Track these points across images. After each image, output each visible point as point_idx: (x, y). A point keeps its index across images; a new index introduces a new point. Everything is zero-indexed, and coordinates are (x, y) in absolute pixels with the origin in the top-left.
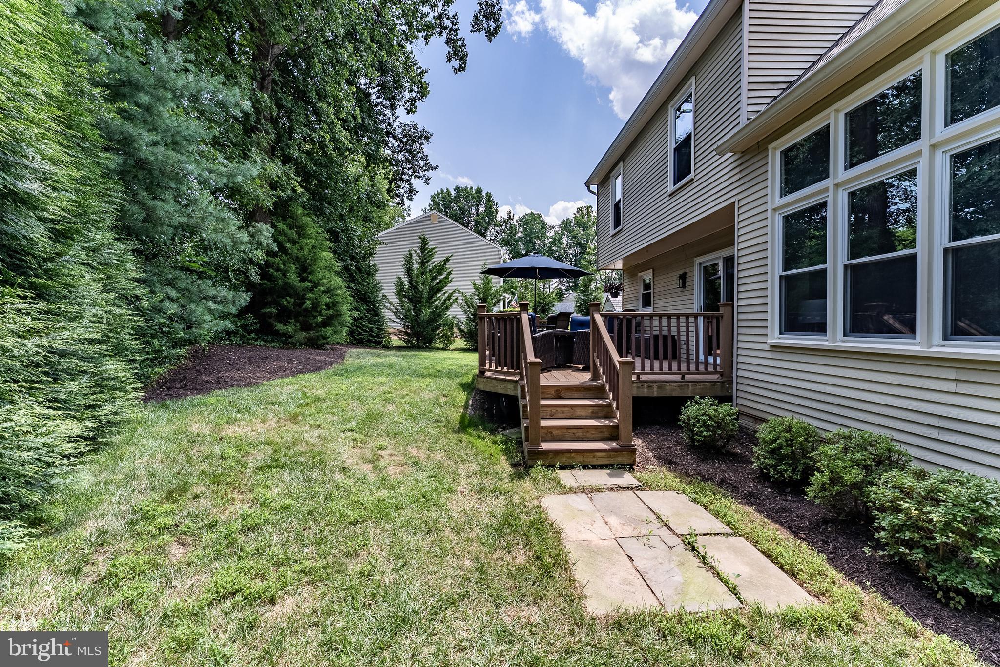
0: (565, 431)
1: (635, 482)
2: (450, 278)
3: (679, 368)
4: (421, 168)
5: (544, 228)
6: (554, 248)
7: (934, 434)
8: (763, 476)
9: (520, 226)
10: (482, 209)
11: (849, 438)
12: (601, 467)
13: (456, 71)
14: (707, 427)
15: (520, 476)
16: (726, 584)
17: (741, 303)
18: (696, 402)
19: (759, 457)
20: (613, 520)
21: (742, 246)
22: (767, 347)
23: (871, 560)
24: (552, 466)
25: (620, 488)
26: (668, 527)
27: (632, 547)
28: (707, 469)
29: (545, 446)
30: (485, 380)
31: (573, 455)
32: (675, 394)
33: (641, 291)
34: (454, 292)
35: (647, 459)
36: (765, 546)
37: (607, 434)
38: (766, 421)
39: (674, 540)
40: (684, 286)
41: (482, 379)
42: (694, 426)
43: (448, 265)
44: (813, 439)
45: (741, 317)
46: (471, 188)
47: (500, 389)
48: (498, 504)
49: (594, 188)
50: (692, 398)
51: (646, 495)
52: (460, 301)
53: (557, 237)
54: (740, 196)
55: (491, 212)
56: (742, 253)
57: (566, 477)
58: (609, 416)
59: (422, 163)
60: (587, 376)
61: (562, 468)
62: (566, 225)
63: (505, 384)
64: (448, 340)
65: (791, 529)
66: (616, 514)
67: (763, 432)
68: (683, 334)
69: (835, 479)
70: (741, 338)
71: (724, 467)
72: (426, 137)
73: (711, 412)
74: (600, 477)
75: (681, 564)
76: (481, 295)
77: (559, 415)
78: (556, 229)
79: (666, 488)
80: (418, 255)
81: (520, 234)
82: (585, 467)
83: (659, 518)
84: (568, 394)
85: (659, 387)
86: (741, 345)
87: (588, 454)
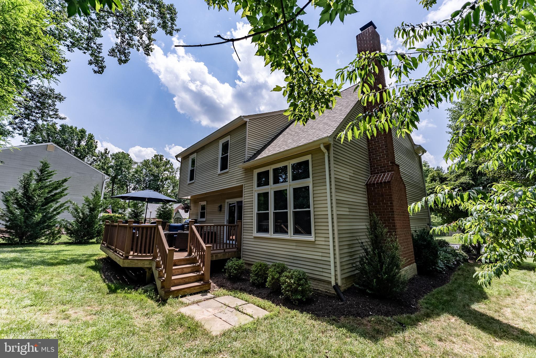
0: (181, 280)
1: (213, 296)
2: (65, 193)
3: (223, 247)
4: (50, 116)
5: (130, 162)
6: (136, 175)
7: (292, 261)
8: (253, 284)
9: (113, 159)
10: (83, 143)
11: (275, 265)
12: (197, 293)
13: (95, 72)
14: (235, 269)
15: (164, 305)
16: (249, 315)
17: (245, 221)
18: (231, 260)
19: (252, 278)
20: (210, 310)
21: (245, 198)
22: (252, 237)
23: (281, 299)
24: (177, 297)
25: (208, 299)
26: (229, 307)
27: (220, 315)
28: (236, 286)
29: (173, 288)
30: (129, 261)
31: (186, 290)
32: (221, 258)
33: (200, 210)
34: (67, 202)
35: (214, 287)
36: (257, 304)
37: (198, 279)
38: (252, 265)
39: (232, 310)
40: (220, 210)
41: (127, 261)
42: (231, 270)
43: (65, 184)
44: (266, 268)
45: (245, 226)
46: (76, 128)
47: (140, 265)
48: (160, 317)
49: (179, 159)
50: (229, 259)
51: (217, 299)
52: (71, 209)
53: (139, 169)
54: (245, 183)
55: (91, 146)
56: (245, 200)
57: (184, 300)
58: (198, 271)
59: (51, 113)
60: (186, 254)
61: (181, 297)
62: (146, 163)
63: (144, 262)
64: (53, 237)
65: (262, 298)
66: (210, 308)
67: (253, 268)
68: (219, 231)
69: (273, 278)
70: (244, 234)
71: (241, 284)
72: (60, 98)
73: (237, 263)
74: (198, 297)
75: (236, 315)
76: (92, 206)
77: (177, 273)
78: (139, 164)
79: (224, 295)
80: (38, 174)
81: (112, 164)
82: (191, 295)
83: (225, 305)
84: (179, 263)
85: (216, 256)
86: (244, 236)
87: (192, 288)
